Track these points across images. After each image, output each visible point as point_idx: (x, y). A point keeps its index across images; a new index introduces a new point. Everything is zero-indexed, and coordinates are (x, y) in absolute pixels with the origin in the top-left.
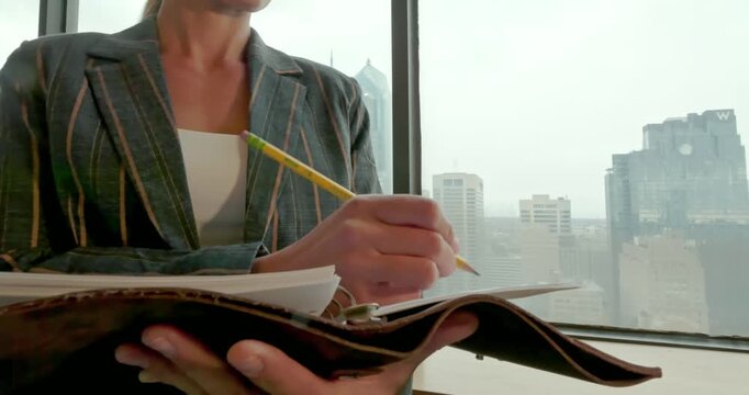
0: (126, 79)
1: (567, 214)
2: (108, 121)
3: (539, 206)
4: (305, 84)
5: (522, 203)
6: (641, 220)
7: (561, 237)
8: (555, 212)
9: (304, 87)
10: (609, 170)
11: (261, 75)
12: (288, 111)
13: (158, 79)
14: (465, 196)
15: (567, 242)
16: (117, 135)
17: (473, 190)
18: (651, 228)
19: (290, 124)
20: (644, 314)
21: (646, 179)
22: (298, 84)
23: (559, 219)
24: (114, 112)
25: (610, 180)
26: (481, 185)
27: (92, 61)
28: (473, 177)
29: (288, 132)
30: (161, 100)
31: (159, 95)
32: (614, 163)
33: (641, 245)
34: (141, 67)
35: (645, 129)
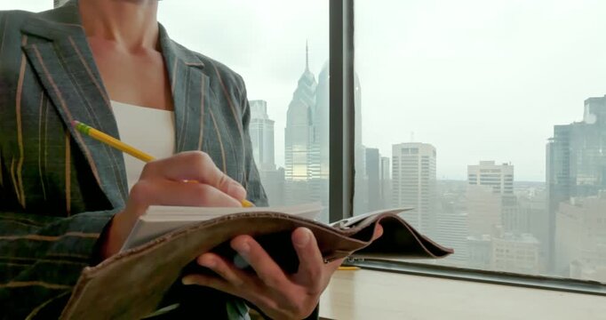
0: (60, 58)
1: (510, 177)
2: (51, 94)
3: (485, 171)
4: (208, 75)
5: (470, 168)
6: (578, 183)
7: (503, 197)
8: (499, 176)
9: (208, 78)
10: (550, 139)
11: (176, 65)
12: (200, 95)
13: (90, 61)
14: (420, 163)
15: (509, 201)
16: (61, 106)
17: (427, 157)
18: (588, 190)
19: (202, 106)
20: (575, 263)
21: (585, 147)
22: (203, 75)
23: (502, 182)
24: (55, 86)
25: (551, 148)
26: (435, 153)
27: (25, 38)
28: (428, 146)
29: (203, 113)
30: (95, 80)
31: (92, 76)
32: (555, 133)
33: (576, 205)
34: (73, 49)
35: (586, 102)
